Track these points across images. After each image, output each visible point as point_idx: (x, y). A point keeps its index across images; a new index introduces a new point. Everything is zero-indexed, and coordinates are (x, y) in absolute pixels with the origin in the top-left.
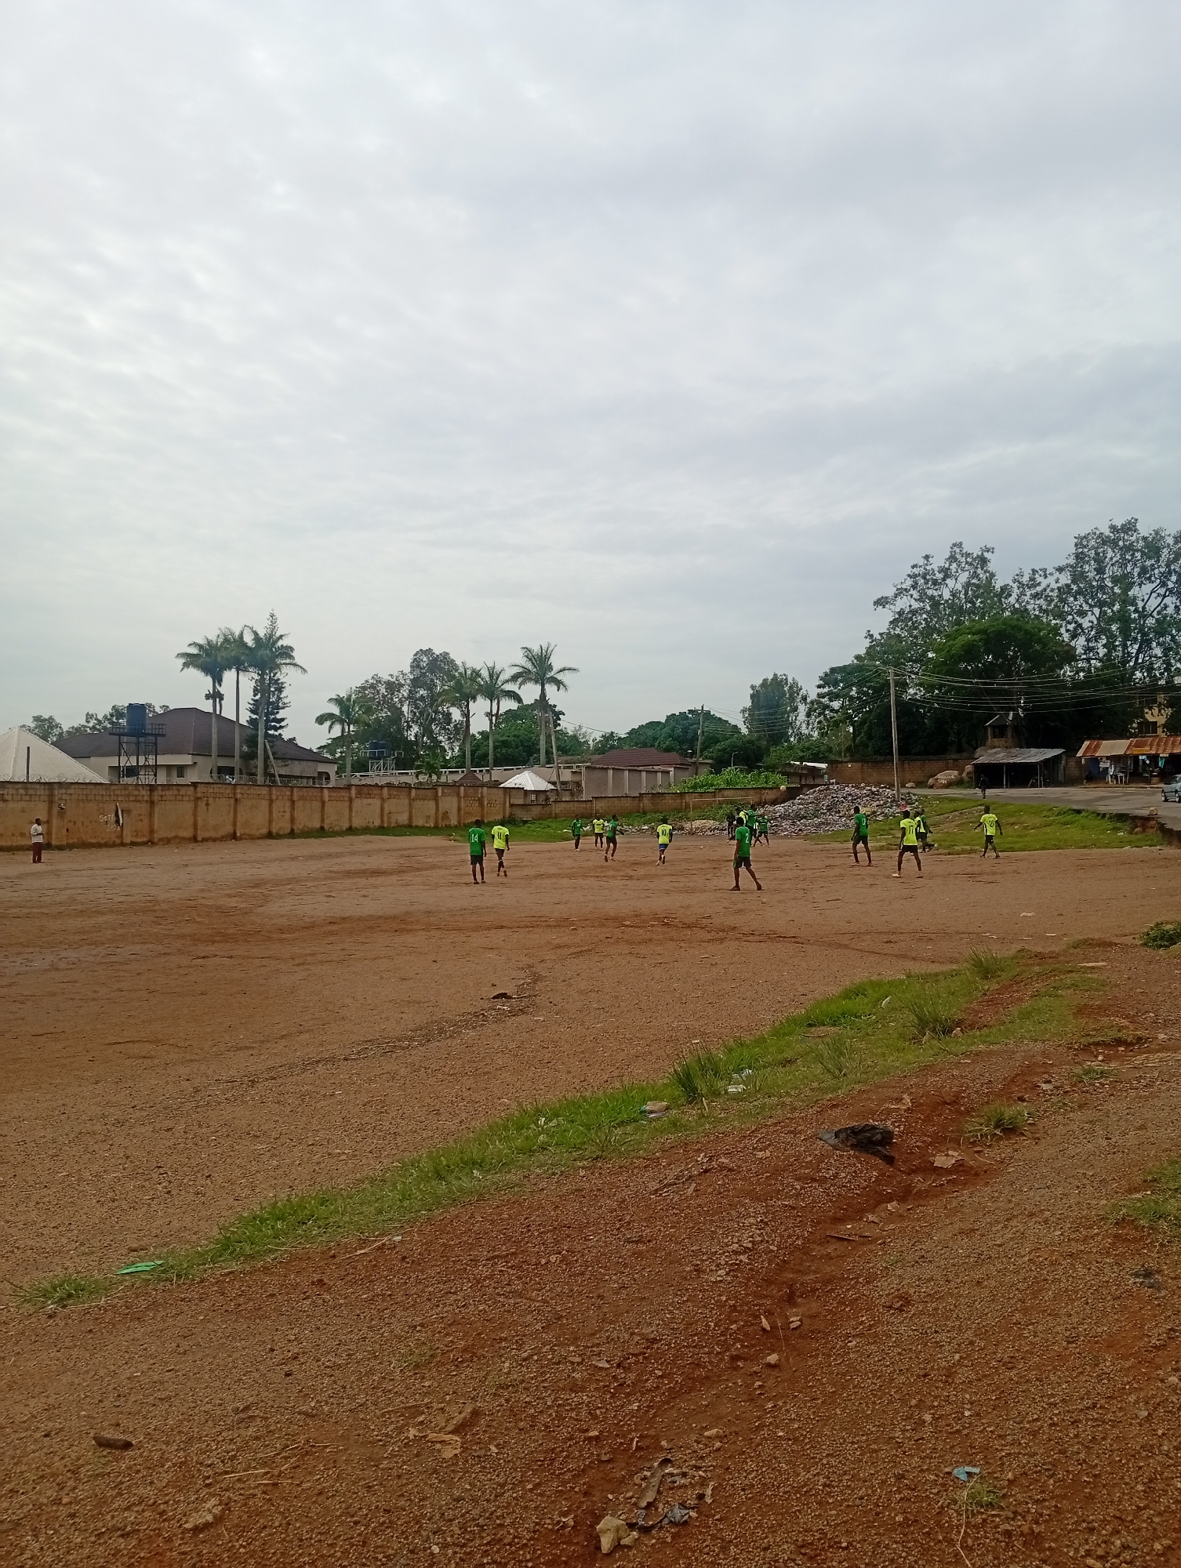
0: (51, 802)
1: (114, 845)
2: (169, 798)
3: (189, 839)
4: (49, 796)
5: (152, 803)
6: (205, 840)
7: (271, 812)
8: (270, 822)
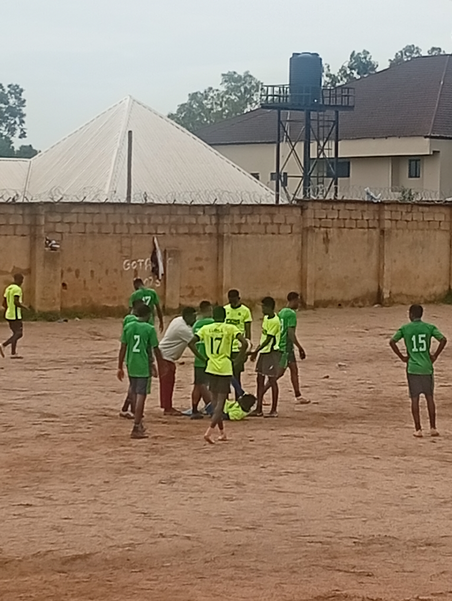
0: (34, 237)
2: (254, 228)
4: (30, 226)
5: (220, 237)
6: (317, 305)
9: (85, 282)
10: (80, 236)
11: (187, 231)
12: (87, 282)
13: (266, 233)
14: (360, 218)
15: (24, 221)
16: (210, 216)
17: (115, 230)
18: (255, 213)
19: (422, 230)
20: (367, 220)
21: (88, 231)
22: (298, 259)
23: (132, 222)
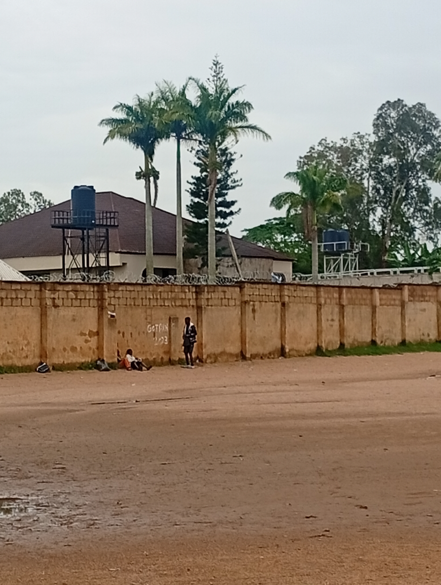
0: (101, 308)
1: (162, 364)
2: (216, 302)
3: (237, 356)
4: (98, 300)
5: (199, 308)
6: (254, 356)
7: (319, 321)
8: (319, 333)
9: (127, 341)
10: (125, 308)
11: (180, 304)
12: (129, 341)
13: (222, 305)
14: (270, 294)
15: (94, 296)
16: (192, 292)
17: (142, 303)
18: (216, 291)
19: (303, 303)
20: (274, 296)
21: (128, 304)
22: (239, 324)
23: (152, 297)
